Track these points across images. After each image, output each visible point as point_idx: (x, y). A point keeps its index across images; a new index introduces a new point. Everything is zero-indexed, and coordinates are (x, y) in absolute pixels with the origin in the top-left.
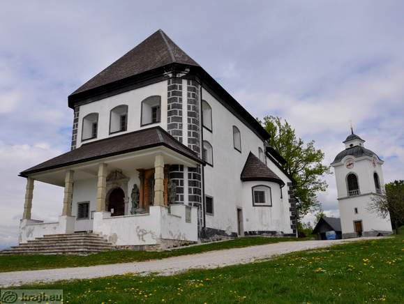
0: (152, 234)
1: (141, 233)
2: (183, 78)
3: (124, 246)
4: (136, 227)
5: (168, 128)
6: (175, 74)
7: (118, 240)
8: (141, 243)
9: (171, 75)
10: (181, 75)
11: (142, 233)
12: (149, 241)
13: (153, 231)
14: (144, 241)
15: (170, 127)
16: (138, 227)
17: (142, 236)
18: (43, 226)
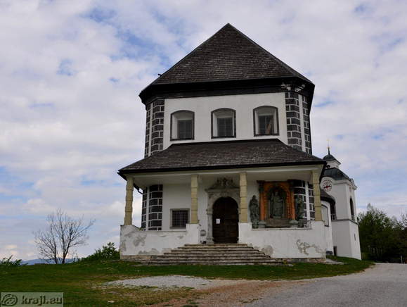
0: (316, 247)
1: (302, 247)
2: (299, 93)
3: (282, 259)
4: (296, 240)
5: (289, 143)
6: (293, 88)
7: (274, 252)
8: (304, 256)
9: (289, 88)
10: (299, 90)
11: (304, 247)
12: (312, 254)
13: (317, 245)
14: (308, 254)
15: (290, 141)
16: (299, 241)
17: (304, 249)
18: (161, 234)
